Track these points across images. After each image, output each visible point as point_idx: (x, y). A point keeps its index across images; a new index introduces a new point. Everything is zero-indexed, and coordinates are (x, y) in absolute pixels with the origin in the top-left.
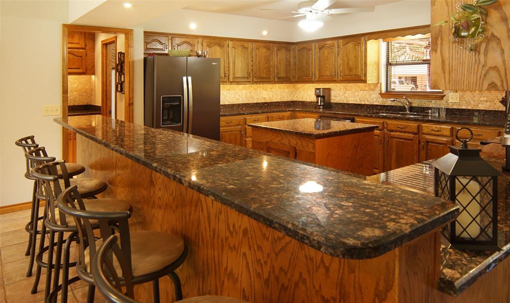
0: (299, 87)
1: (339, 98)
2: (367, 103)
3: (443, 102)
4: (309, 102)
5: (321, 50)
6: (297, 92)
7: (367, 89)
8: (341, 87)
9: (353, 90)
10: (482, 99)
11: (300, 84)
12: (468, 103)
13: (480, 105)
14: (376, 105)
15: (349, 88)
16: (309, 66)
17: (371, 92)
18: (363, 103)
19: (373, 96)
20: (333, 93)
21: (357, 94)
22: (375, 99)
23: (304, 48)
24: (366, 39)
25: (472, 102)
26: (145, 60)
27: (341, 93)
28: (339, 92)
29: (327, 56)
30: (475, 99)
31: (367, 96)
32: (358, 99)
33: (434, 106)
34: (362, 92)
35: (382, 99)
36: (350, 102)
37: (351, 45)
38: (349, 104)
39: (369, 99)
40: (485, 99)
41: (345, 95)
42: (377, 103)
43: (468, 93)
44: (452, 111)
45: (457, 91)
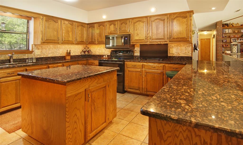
12: (44, 54)
13: (49, 55)
43: (44, 50)
44: (37, 59)
45: (39, 49)
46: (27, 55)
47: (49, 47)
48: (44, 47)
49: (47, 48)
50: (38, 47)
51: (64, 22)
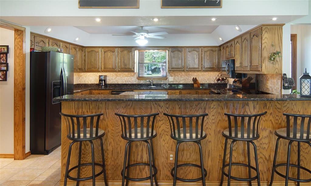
0: (82, 75)
1: (112, 81)
2: (130, 83)
3: (167, 81)
4: (90, 84)
5: (106, 53)
6: (80, 78)
7: (130, 75)
8: (114, 74)
9: (121, 76)
10: (181, 79)
11: (82, 73)
12: (177, 81)
13: (181, 82)
14: (135, 84)
15: (119, 75)
16: (97, 62)
17: (132, 77)
18: (127, 83)
19: (133, 79)
20: (108, 78)
21: (124, 78)
22: (134, 81)
23: (92, 51)
24: (134, 49)
25: (178, 80)
26: (31, 52)
27: (114, 78)
28: (112, 77)
29: (110, 57)
30: (179, 79)
31: (130, 80)
32: (124, 81)
33: (163, 83)
34: (126, 77)
35: (138, 80)
36: (120, 83)
37: (126, 52)
38: (119, 84)
39: (131, 81)
40: (183, 79)
41: (116, 79)
42: (135, 83)
43: (177, 76)
44: (171, 85)
45: (172, 76)
46: (163, 81)
47: (181, 74)
48: (177, 74)
49: (179, 75)
50: (171, 74)
51: (188, 49)
